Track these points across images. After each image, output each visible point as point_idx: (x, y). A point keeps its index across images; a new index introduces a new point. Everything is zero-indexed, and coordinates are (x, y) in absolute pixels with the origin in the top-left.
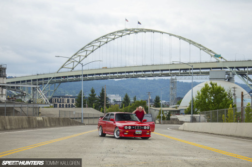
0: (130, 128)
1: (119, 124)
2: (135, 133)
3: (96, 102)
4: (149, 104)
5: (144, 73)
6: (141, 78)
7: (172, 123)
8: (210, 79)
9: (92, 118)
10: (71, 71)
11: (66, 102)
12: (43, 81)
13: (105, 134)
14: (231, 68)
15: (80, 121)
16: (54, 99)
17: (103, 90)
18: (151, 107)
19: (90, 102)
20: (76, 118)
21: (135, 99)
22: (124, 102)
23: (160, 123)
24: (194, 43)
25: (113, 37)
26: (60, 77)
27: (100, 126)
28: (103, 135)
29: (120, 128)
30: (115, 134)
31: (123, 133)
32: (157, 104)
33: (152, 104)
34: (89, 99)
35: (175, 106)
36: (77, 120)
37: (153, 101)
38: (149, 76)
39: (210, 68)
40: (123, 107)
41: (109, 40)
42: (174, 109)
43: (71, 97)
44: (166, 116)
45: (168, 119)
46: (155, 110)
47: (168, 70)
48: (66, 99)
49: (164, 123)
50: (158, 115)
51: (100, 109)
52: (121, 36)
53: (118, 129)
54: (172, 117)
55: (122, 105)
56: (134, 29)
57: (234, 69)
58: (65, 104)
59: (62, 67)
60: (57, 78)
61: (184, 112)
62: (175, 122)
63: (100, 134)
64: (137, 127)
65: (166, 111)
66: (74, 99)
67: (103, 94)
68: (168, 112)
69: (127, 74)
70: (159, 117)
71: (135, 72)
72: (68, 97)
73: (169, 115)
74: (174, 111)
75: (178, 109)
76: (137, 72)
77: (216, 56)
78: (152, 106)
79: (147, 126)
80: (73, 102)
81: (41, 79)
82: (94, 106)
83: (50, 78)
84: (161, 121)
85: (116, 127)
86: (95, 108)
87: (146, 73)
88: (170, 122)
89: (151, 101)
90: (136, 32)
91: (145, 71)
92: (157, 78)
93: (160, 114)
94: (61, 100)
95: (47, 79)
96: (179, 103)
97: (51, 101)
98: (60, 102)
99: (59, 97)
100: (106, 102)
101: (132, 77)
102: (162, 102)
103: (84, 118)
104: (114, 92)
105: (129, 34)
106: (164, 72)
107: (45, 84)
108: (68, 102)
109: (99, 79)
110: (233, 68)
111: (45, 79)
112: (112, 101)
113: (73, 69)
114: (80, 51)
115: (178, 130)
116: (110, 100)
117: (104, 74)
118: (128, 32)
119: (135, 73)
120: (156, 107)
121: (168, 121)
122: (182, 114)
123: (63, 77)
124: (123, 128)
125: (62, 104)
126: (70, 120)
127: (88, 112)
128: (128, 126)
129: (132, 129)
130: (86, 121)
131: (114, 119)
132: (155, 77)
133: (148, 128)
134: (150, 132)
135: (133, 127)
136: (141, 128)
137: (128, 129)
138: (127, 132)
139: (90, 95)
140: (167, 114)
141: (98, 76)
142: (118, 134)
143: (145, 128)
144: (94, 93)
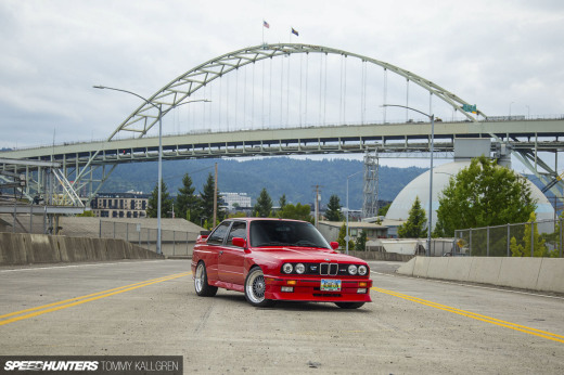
0: (301, 269)
1: (261, 256)
2: (318, 288)
3: (194, 207)
5: (302, 144)
7: (371, 258)
8: (455, 158)
9: (184, 242)
10: (140, 138)
11: (129, 206)
12: (77, 160)
13: (215, 288)
14: (498, 135)
15: (153, 248)
16: (100, 201)
17: (211, 180)
18: (320, 219)
19: (181, 208)
20: (143, 243)
22: (257, 209)
24: (417, 79)
25: (235, 62)
26: (114, 152)
27: (200, 261)
28: (209, 291)
29: (265, 268)
30: (250, 289)
31: (277, 287)
32: (333, 214)
34: (180, 199)
35: (376, 218)
36: (146, 247)
37: (325, 206)
38: (315, 151)
39: (451, 136)
41: (226, 68)
42: (375, 225)
43: (139, 196)
44: (355, 241)
45: (362, 247)
46: (331, 227)
47: (357, 139)
48: (129, 200)
50: (339, 239)
51: (203, 223)
52: (254, 61)
53: (258, 273)
54: (370, 243)
56: (283, 45)
57: (505, 139)
58: (125, 212)
59: (120, 129)
60: (108, 152)
61: (396, 232)
62: (377, 255)
63: (200, 289)
64: (325, 268)
65: (356, 228)
66: (147, 201)
67: (210, 189)
68: (360, 231)
69: (266, 146)
70: (340, 244)
71: (283, 141)
72: (132, 196)
73: (363, 240)
74: (374, 230)
75: (383, 225)
76: (287, 141)
77: (467, 108)
78: (323, 217)
80: (144, 207)
81: (73, 155)
82: (189, 216)
83: (93, 153)
85: (254, 266)
86: (192, 220)
87: (308, 144)
88: (365, 253)
90: (287, 53)
91: (305, 141)
92: (331, 157)
93: (343, 237)
94: (116, 201)
95: (86, 154)
96: (383, 213)
97: (94, 204)
98: (115, 207)
99: (114, 196)
100: (218, 208)
102: (342, 210)
103: (163, 242)
104: (235, 187)
105: (271, 56)
106: (347, 143)
107: (81, 165)
108: (133, 207)
109: (203, 158)
110: (503, 135)
111: (81, 154)
112: (230, 207)
113: (144, 132)
114: (162, 94)
116: (227, 204)
117: (213, 145)
118: (270, 52)
119: (284, 145)
121: (360, 252)
122: (392, 237)
123: (121, 151)
124: (278, 270)
125: (118, 211)
126: (126, 247)
128: (294, 263)
129: (308, 272)
130: (168, 250)
131: (247, 239)
132: (328, 152)
133: (362, 270)
134: (369, 284)
135: (313, 268)
136: (339, 270)
137: (294, 273)
138: (292, 282)
139: (181, 191)
140: (359, 236)
141: (200, 149)
142: (259, 290)
143: (351, 272)
144: (191, 187)
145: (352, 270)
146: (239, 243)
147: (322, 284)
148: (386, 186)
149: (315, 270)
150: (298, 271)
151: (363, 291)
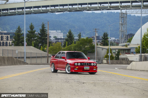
0: (79, 64)
1: (69, 61)
2: (84, 69)
3: (35, 40)
4: (95, 42)
6: (87, 12)
7: (121, 63)
10: (5, 4)
13: (57, 70)
15: (23, 60)
17: (43, 26)
18: (97, 45)
19: (29, 40)
20: (19, 58)
21: (80, 36)
22: (67, 40)
23: (108, 63)
28: (55, 71)
29: (70, 64)
30: (67, 70)
31: (73, 69)
32: (105, 42)
33: (99, 42)
35: (125, 44)
37: (101, 37)
38: (96, 9)
40: (66, 46)
42: (124, 48)
43: (5, 34)
44: (114, 55)
45: (117, 58)
46: (103, 49)
49: (112, 63)
50: (106, 54)
54: (121, 56)
55: (65, 43)
61: (134, 50)
62: (124, 62)
63: (53, 71)
64: (85, 64)
65: (115, 49)
66: (9, 36)
67: (43, 31)
68: (117, 50)
69: (70, 7)
70: (107, 56)
71: (79, 4)
72: (1, 34)
73: (118, 55)
74: (124, 50)
75: (129, 47)
76: (81, 4)
78: (99, 44)
79: (94, 63)
80: (7, 40)
82: (33, 45)
84: (109, 61)
85: (67, 64)
87: (92, 6)
88: (119, 61)
89: (98, 38)
91: (91, 4)
92: (105, 11)
93: (108, 53)
96: (130, 41)
101: (76, 10)
102: (111, 39)
106: (113, 5)
108: (2, 40)
109: (38, 13)
112: (52, 38)
115: (126, 69)
116: (50, 37)
117: (43, 7)
120: (104, 45)
121: (117, 61)
122: (133, 53)
124: (74, 64)
126: (14, 59)
127: (29, 51)
128: (78, 63)
129: (81, 65)
131: (66, 57)
132: (103, 10)
133: (95, 64)
134: (97, 68)
135: (82, 64)
136: (89, 64)
137: (78, 65)
138: (77, 67)
139: (29, 32)
140: (116, 53)
141: (37, 9)
142: (69, 70)
143: (92, 65)
144: (34, 30)
145: (92, 64)
146: (63, 58)
147: (85, 68)
148: (134, 26)
149: (83, 64)
150: (79, 65)
151: (95, 69)
